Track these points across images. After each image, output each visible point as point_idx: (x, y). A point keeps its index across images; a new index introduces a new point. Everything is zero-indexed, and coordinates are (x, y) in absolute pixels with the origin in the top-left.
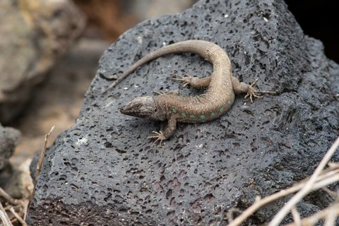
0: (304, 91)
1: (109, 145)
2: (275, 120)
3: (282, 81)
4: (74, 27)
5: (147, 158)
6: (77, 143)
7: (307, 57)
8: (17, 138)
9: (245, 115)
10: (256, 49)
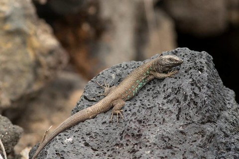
0: (221, 123)
1: (87, 145)
2: (200, 140)
3: (207, 115)
4: (60, 63)
5: (112, 156)
6: (65, 141)
7: (224, 100)
8: (21, 133)
9: (180, 135)
10: (192, 92)
